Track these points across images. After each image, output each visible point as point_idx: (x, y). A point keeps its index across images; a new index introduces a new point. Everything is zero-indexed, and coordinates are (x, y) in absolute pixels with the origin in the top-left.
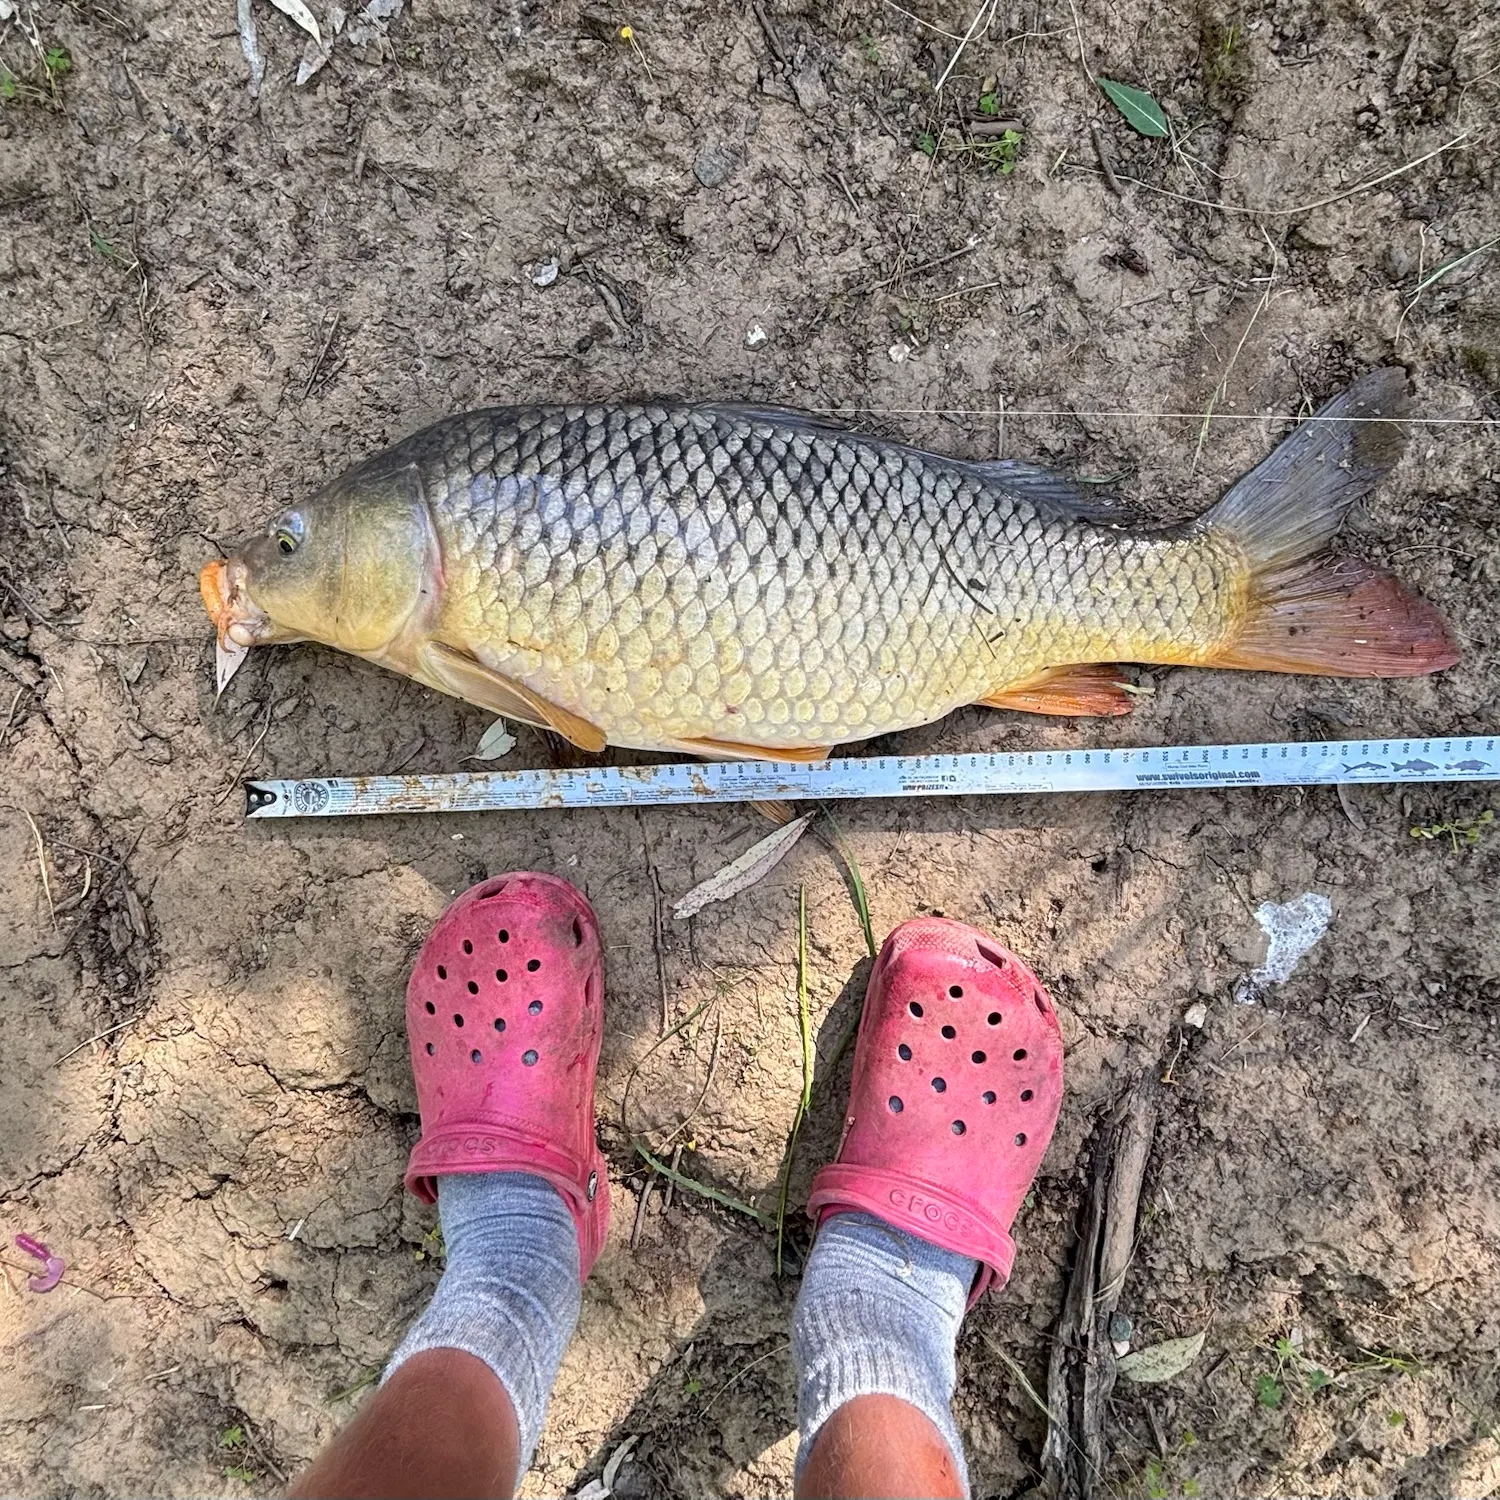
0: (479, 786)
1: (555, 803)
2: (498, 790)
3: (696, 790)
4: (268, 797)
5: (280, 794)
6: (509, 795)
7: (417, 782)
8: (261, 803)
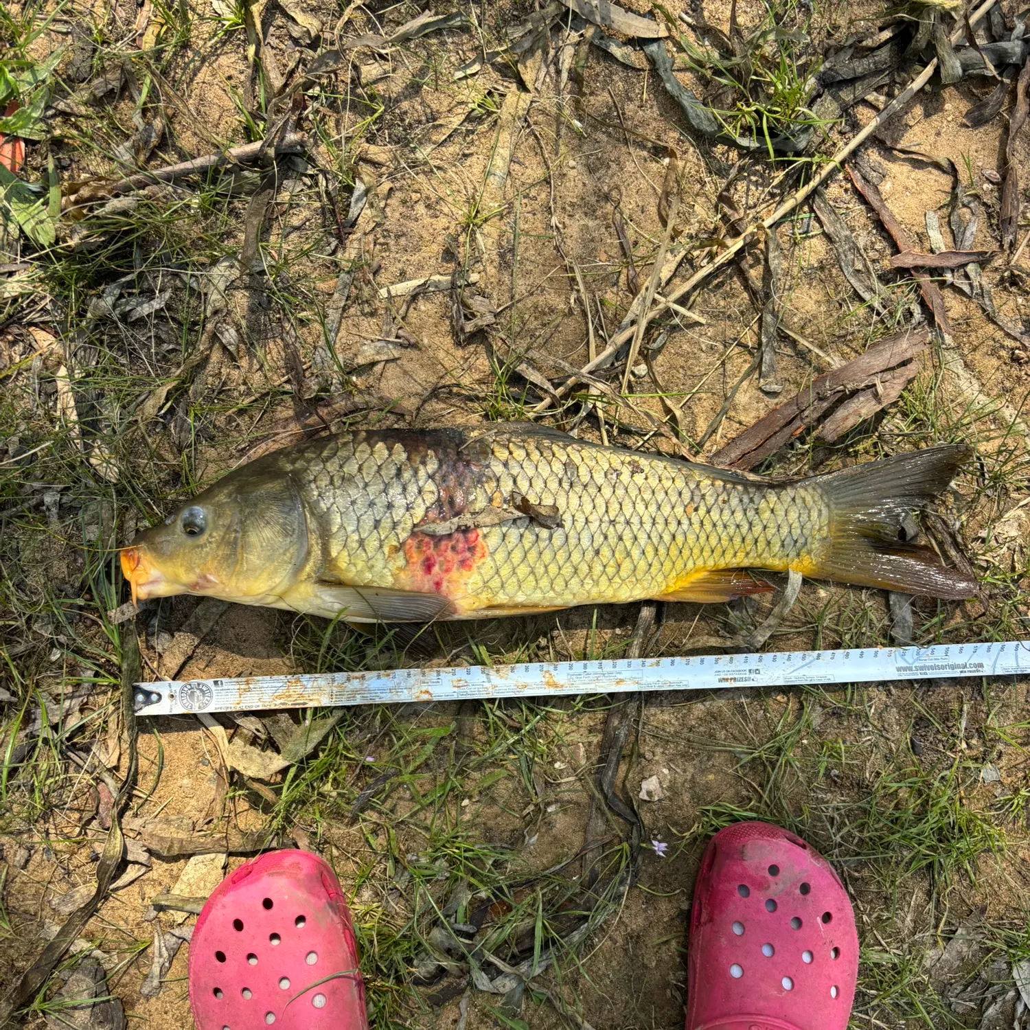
0: (356, 684)
1: (425, 697)
2: (372, 687)
3: (548, 683)
4: (154, 697)
5: (165, 693)
6: (383, 690)
7: (298, 680)
8: (148, 701)
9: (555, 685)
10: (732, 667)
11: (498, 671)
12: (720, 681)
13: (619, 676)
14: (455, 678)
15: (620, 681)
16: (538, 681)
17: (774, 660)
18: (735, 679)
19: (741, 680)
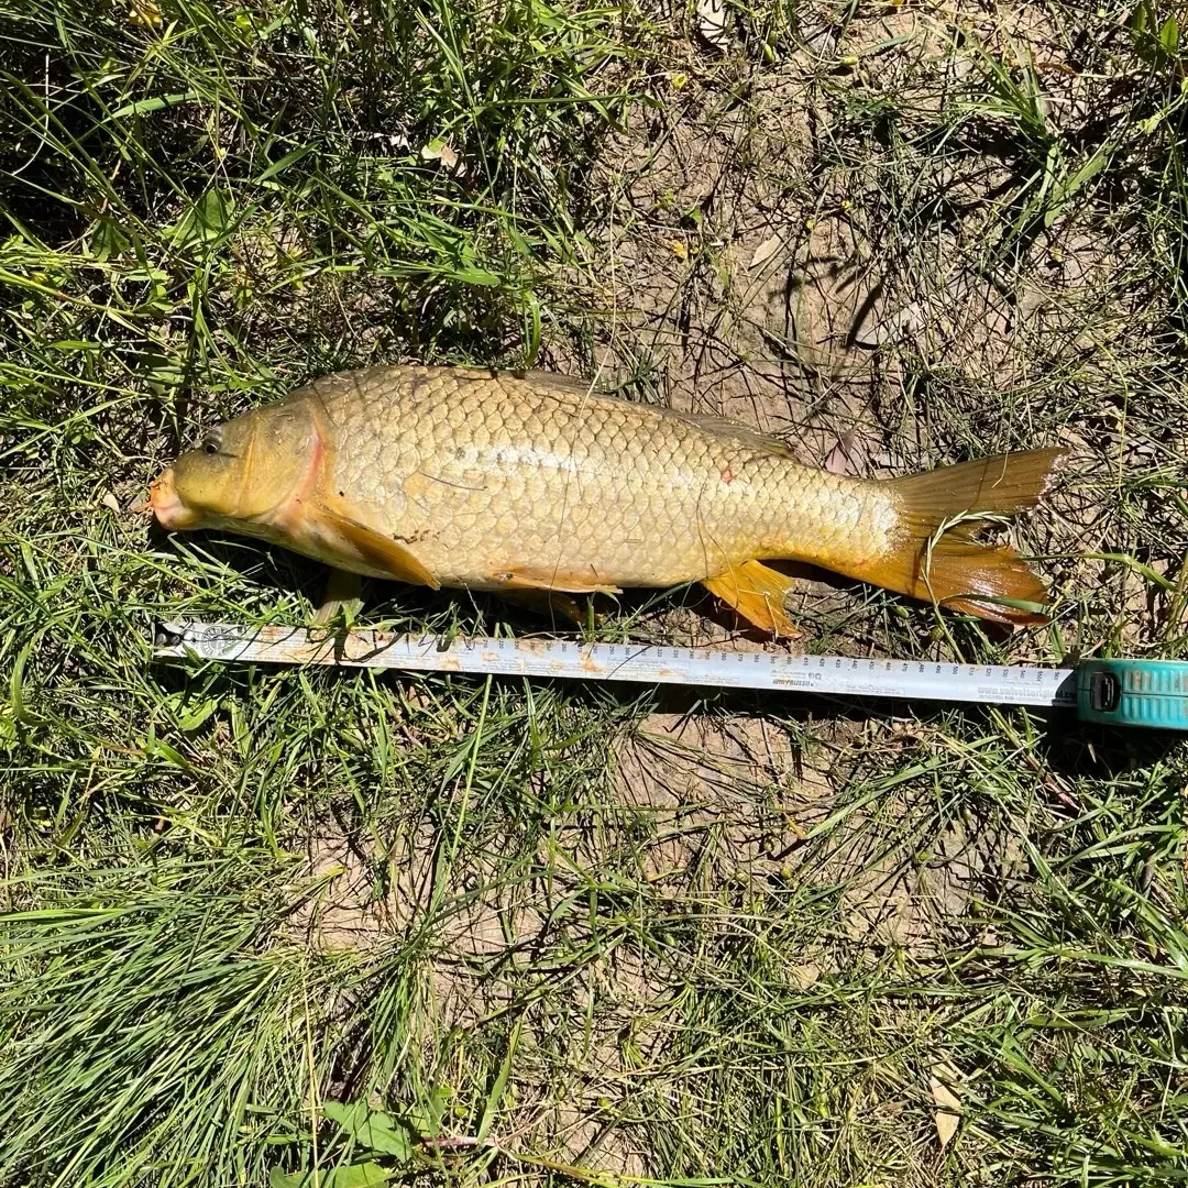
9: (594, 669)
10: (790, 669)
11: (533, 647)
12: (775, 682)
13: (664, 666)
14: (487, 650)
15: (664, 672)
16: (575, 662)
17: (838, 665)
18: (792, 682)
19: (799, 683)
